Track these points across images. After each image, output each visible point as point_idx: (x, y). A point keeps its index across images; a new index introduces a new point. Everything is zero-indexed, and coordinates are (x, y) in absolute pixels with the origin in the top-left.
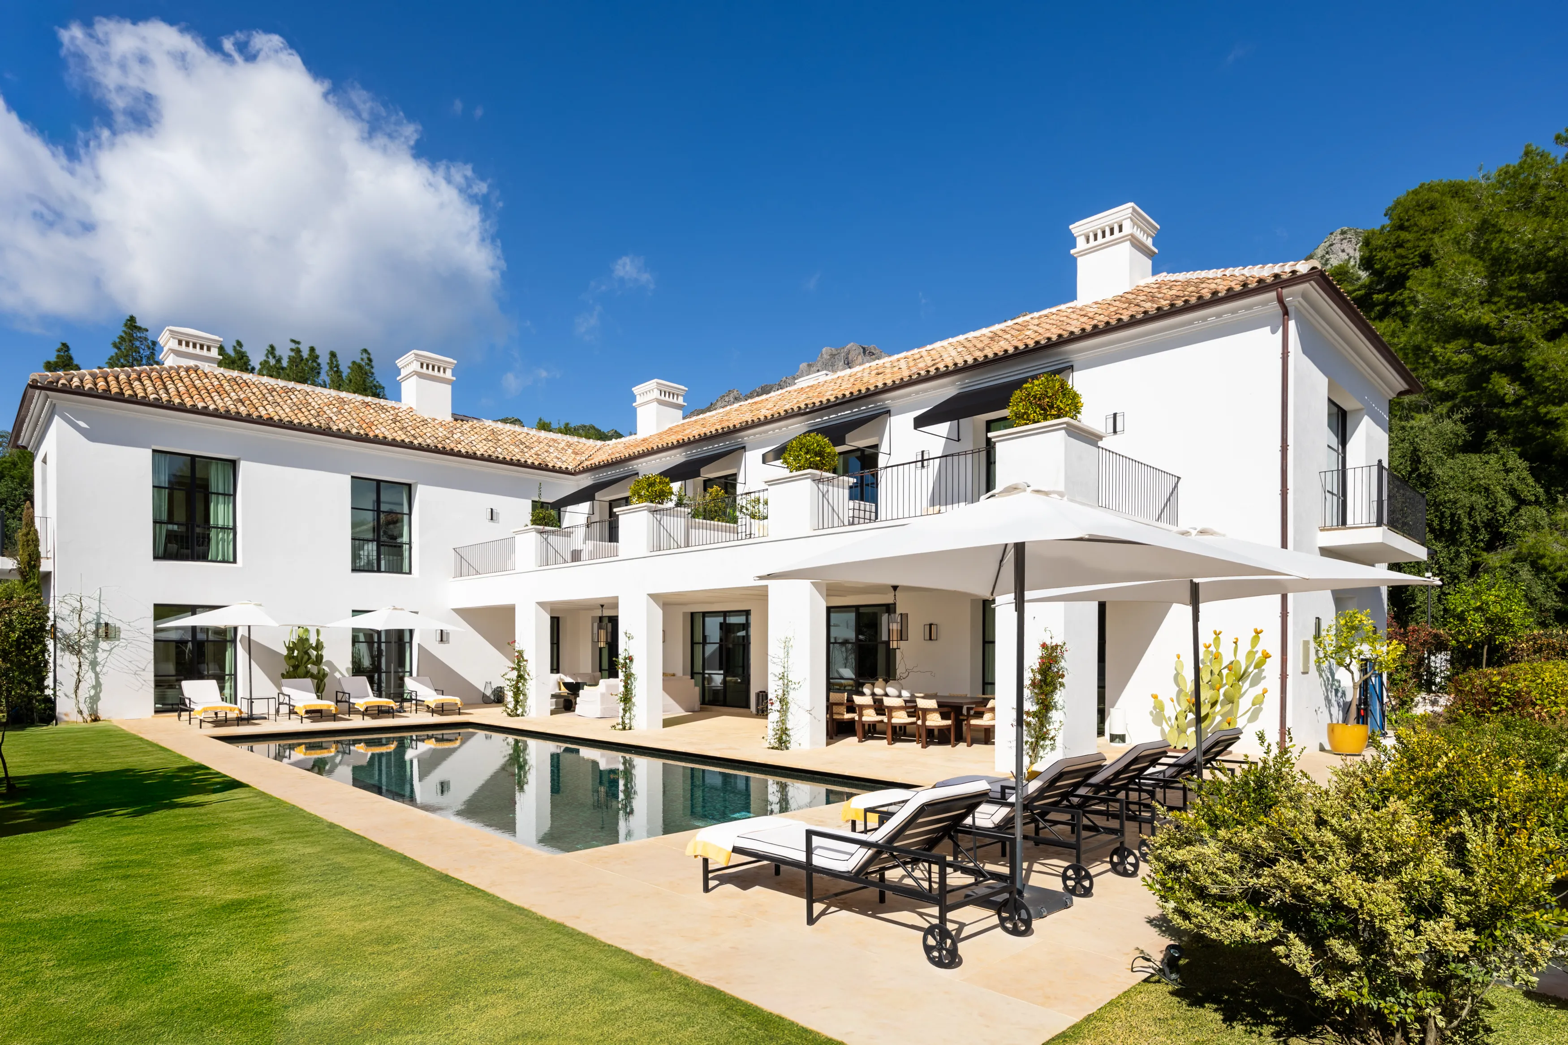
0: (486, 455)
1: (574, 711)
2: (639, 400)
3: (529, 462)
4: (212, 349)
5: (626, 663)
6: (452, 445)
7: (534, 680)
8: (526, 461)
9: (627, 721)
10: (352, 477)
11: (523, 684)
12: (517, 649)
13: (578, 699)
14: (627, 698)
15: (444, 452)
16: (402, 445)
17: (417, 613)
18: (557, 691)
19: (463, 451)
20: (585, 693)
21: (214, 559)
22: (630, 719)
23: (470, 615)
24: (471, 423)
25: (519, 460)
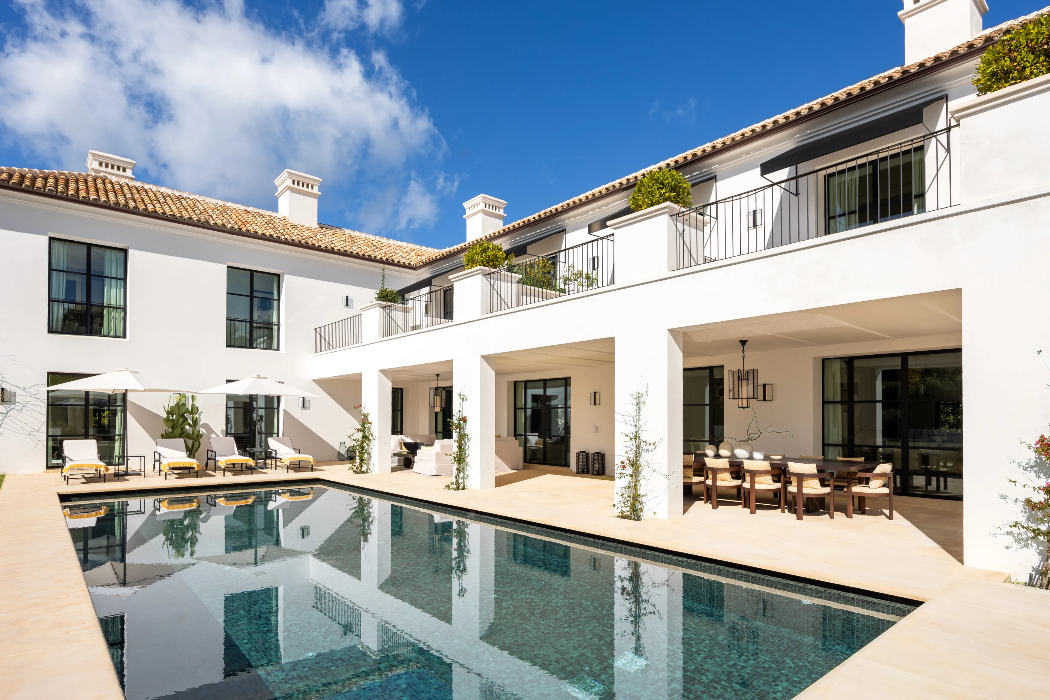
0: (342, 250)
1: (412, 468)
2: (468, 212)
3: (378, 257)
4: (127, 170)
5: (460, 424)
6: (314, 242)
7: (377, 441)
8: (375, 257)
9: (461, 481)
10: (228, 267)
11: (368, 445)
12: (363, 412)
13: (416, 457)
14: (460, 459)
15: (306, 246)
16: (271, 239)
17: (283, 383)
18: (399, 450)
19: (323, 246)
20: (422, 452)
21: (106, 333)
22: (464, 478)
23: (326, 384)
24: (333, 231)
25: (370, 256)
